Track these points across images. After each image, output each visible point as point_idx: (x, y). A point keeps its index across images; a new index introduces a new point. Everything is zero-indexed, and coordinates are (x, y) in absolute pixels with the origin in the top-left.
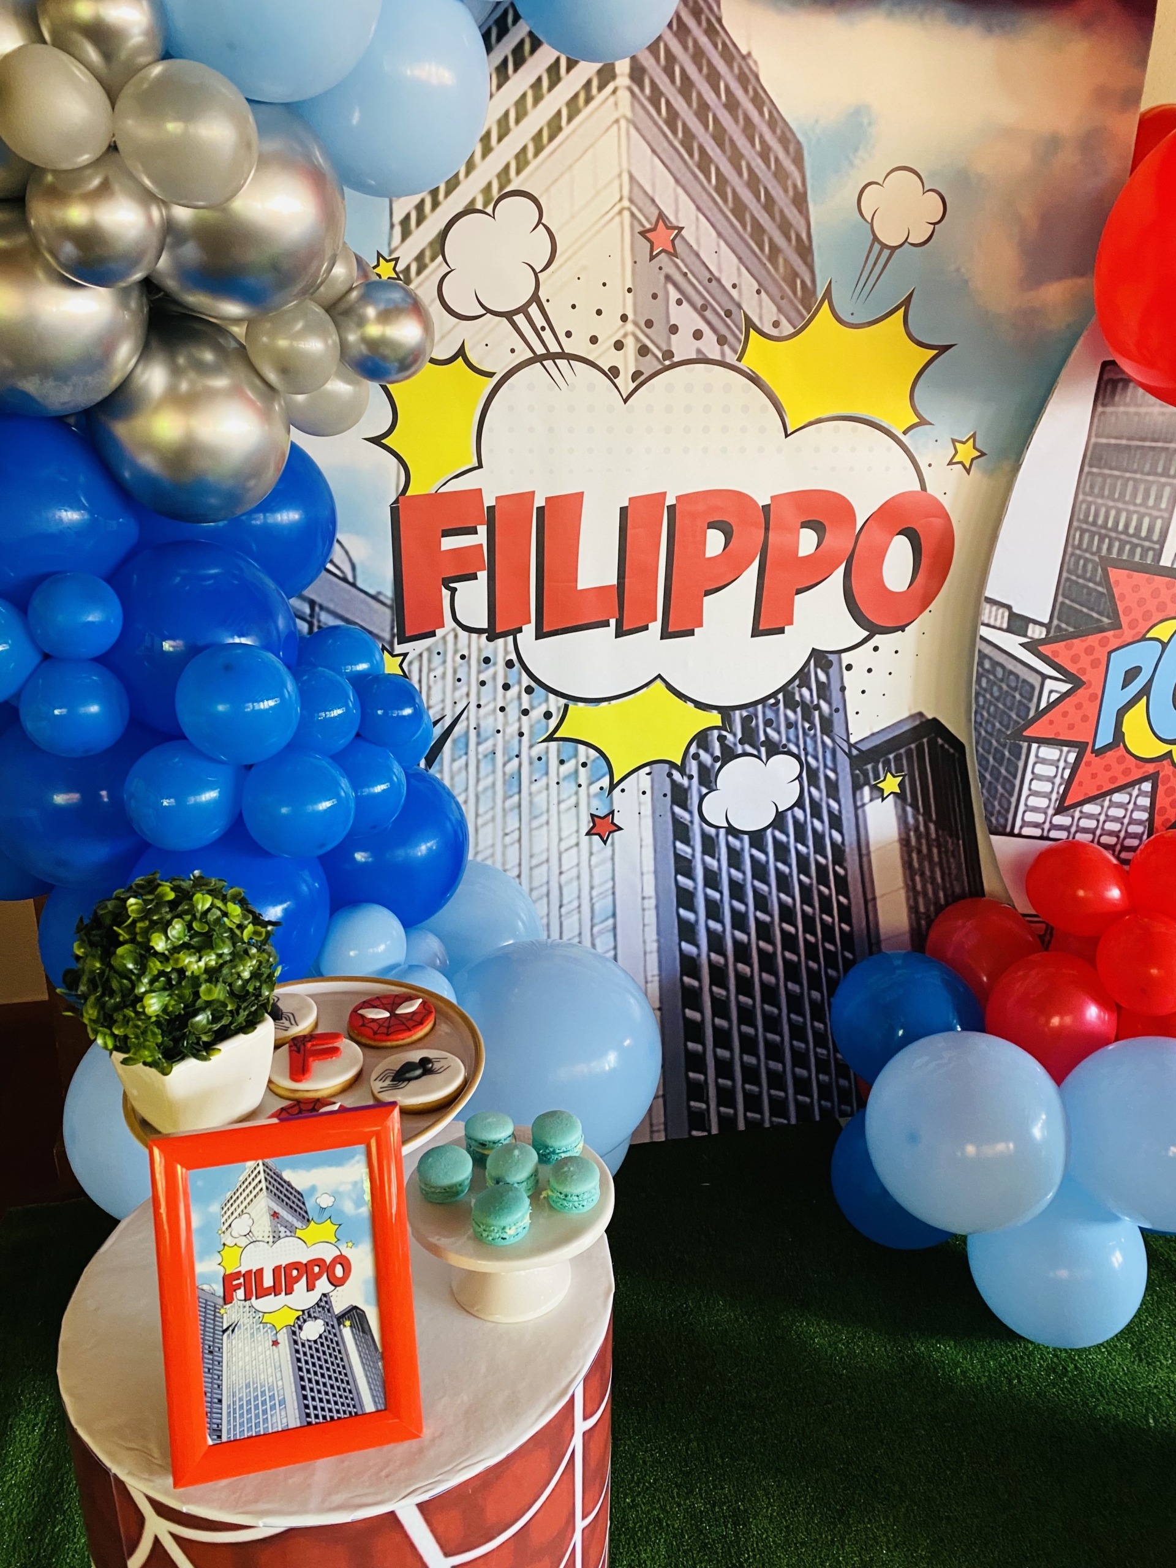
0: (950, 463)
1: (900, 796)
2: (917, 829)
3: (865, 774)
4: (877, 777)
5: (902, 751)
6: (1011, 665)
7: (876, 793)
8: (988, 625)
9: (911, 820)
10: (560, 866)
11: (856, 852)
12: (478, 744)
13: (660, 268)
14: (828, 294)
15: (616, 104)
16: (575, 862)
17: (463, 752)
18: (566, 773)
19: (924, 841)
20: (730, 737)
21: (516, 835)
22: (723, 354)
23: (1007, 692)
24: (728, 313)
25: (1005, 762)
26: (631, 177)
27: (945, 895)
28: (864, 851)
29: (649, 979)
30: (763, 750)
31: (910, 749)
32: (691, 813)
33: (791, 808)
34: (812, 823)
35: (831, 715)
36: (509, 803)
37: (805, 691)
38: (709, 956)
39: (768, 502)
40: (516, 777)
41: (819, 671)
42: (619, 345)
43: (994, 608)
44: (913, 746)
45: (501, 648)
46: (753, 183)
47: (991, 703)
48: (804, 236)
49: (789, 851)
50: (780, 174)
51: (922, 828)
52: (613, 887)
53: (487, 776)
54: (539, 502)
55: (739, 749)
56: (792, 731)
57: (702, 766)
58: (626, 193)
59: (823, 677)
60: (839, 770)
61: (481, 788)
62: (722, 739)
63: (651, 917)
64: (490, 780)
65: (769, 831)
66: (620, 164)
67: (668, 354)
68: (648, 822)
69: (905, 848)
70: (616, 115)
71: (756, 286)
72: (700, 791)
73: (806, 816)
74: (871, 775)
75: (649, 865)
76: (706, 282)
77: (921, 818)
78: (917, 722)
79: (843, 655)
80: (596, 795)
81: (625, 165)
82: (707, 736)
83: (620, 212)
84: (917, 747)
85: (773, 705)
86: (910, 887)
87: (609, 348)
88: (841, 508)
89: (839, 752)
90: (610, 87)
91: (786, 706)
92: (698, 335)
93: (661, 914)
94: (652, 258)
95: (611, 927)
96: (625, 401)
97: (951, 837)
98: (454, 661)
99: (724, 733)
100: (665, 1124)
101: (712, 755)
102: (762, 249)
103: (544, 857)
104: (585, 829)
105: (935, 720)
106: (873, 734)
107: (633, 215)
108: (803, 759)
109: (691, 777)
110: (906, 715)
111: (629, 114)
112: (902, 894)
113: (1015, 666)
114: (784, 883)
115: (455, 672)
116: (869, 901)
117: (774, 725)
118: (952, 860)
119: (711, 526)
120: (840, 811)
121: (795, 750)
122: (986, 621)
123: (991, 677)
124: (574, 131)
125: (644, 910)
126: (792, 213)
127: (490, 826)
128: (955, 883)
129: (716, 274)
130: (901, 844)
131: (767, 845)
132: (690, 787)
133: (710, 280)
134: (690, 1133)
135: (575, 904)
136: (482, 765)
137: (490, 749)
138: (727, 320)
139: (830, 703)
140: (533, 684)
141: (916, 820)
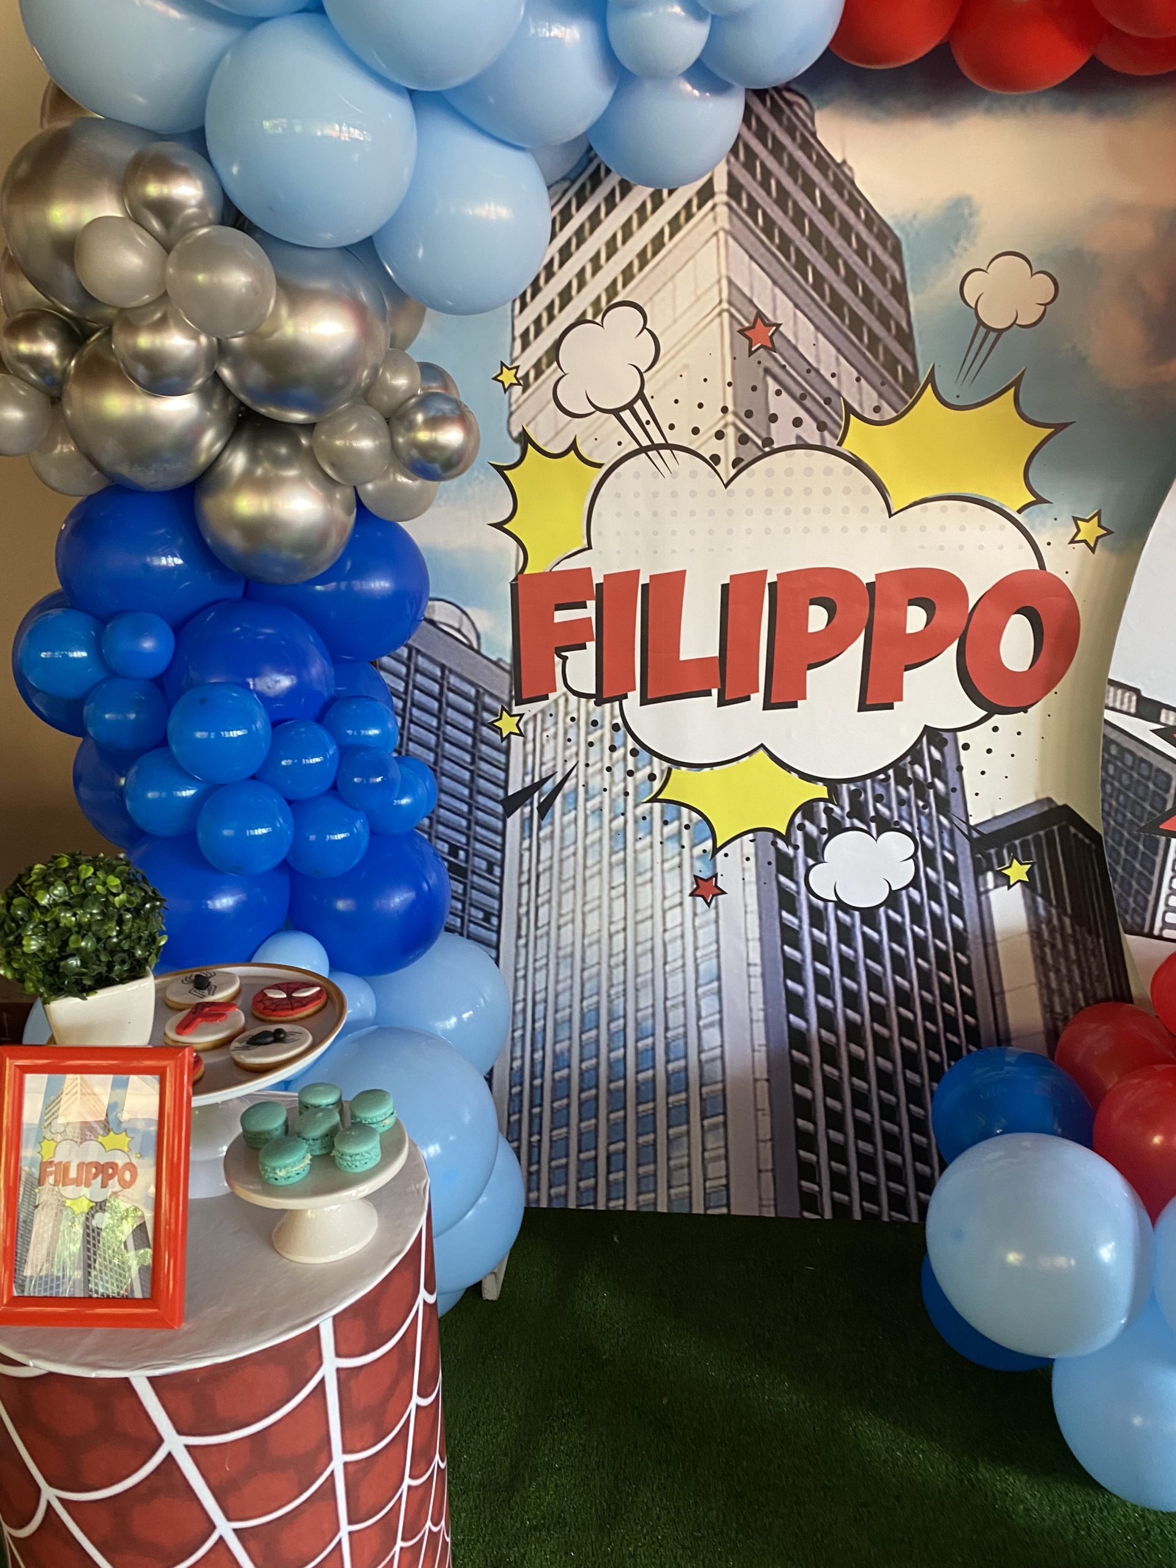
0: (1072, 541)
1: (1028, 886)
2: (1049, 922)
3: (988, 858)
4: (1001, 862)
5: (1030, 837)
6: (1141, 753)
7: (1000, 881)
8: (1113, 709)
9: (1042, 911)
10: (664, 924)
11: (980, 940)
12: (586, 800)
13: (759, 362)
14: (931, 379)
15: (715, 219)
16: (679, 921)
17: (572, 807)
18: (671, 834)
19: (1058, 936)
20: (837, 810)
21: (621, 889)
22: (823, 439)
23: (1138, 781)
24: (828, 401)
25: (1140, 856)
26: (730, 282)
27: (1085, 997)
28: (989, 940)
29: (757, 1048)
30: (873, 825)
31: (1039, 836)
32: (797, 883)
33: (906, 888)
34: (930, 906)
35: (947, 794)
36: (615, 858)
37: (918, 769)
38: (819, 1033)
39: (873, 580)
40: (621, 834)
41: (933, 749)
42: (720, 435)
43: (1119, 692)
44: (1042, 833)
45: (607, 713)
46: (851, 279)
47: (1119, 791)
48: (904, 325)
49: (905, 932)
50: (879, 269)
51: (1055, 921)
52: (718, 950)
53: (594, 831)
54: (644, 579)
55: (848, 824)
56: (904, 808)
57: (807, 837)
58: (725, 295)
59: (937, 755)
60: (958, 852)
61: (589, 841)
62: (828, 811)
63: (757, 984)
64: (597, 835)
65: (882, 909)
66: (719, 271)
67: (768, 442)
68: (752, 889)
69: (1036, 942)
70: (715, 229)
71: (855, 374)
72: (806, 863)
73: (922, 898)
74: (995, 860)
75: (754, 932)
76: (805, 373)
77: (1054, 911)
78: (1046, 808)
79: (959, 734)
80: (699, 858)
81: (724, 272)
82: (812, 808)
83: (720, 314)
84: (1046, 834)
85: (882, 780)
86: (1044, 985)
87: (710, 438)
88: (952, 586)
89: (957, 834)
90: (710, 204)
91: (897, 783)
92: (797, 422)
93: (768, 982)
94: (751, 353)
95: (716, 990)
96: (726, 486)
97: (1090, 932)
98: (565, 722)
99: (831, 805)
100: (775, 1199)
101: (818, 826)
102: (861, 340)
103: (648, 913)
104: (688, 890)
105: (1065, 807)
106: (995, 818)
107: (732, 316)
108: (918, 838)
109: (796, 847)
110: (1032, 799)
111: (727, 226)
112: (1034, 991)
113: (1147, 754)
114: (900, 965)
115: (566, 732)
116: (996, 994)
117: (884, 801)
118: (1092, 959)
119: (813, 602)
120: (960, 895)
121: (908, 828)
122: (1111, 705)
123: (1119, 764)
124: (676, 246)
125: (749, 976)
126: (891, 305)
127: (597, 879)
128: (1096, 985)
129: (815, 365)
130: (1032, 937)
131: (880, 924)
132: (795, 857)
133: (808, 371)
134: (801, 1214)
135: (680, 963)
136: (590, 820)
137: (597, 806)
138: (827, 407)
139: (945, 782)
140: (638, 747)
141: (1048, 912)
